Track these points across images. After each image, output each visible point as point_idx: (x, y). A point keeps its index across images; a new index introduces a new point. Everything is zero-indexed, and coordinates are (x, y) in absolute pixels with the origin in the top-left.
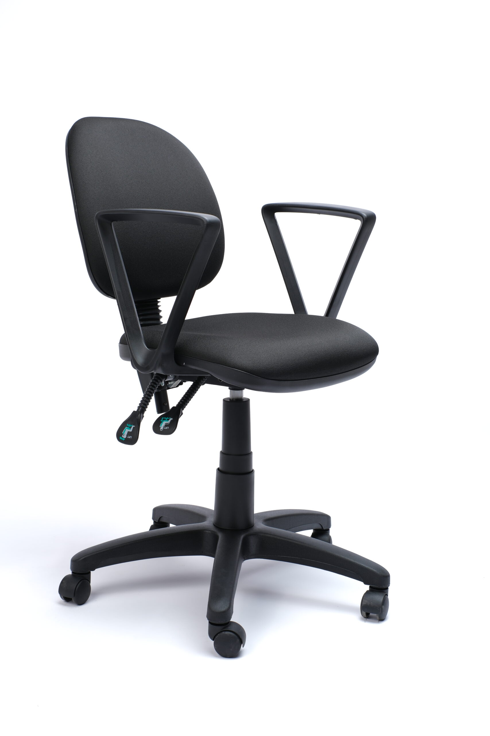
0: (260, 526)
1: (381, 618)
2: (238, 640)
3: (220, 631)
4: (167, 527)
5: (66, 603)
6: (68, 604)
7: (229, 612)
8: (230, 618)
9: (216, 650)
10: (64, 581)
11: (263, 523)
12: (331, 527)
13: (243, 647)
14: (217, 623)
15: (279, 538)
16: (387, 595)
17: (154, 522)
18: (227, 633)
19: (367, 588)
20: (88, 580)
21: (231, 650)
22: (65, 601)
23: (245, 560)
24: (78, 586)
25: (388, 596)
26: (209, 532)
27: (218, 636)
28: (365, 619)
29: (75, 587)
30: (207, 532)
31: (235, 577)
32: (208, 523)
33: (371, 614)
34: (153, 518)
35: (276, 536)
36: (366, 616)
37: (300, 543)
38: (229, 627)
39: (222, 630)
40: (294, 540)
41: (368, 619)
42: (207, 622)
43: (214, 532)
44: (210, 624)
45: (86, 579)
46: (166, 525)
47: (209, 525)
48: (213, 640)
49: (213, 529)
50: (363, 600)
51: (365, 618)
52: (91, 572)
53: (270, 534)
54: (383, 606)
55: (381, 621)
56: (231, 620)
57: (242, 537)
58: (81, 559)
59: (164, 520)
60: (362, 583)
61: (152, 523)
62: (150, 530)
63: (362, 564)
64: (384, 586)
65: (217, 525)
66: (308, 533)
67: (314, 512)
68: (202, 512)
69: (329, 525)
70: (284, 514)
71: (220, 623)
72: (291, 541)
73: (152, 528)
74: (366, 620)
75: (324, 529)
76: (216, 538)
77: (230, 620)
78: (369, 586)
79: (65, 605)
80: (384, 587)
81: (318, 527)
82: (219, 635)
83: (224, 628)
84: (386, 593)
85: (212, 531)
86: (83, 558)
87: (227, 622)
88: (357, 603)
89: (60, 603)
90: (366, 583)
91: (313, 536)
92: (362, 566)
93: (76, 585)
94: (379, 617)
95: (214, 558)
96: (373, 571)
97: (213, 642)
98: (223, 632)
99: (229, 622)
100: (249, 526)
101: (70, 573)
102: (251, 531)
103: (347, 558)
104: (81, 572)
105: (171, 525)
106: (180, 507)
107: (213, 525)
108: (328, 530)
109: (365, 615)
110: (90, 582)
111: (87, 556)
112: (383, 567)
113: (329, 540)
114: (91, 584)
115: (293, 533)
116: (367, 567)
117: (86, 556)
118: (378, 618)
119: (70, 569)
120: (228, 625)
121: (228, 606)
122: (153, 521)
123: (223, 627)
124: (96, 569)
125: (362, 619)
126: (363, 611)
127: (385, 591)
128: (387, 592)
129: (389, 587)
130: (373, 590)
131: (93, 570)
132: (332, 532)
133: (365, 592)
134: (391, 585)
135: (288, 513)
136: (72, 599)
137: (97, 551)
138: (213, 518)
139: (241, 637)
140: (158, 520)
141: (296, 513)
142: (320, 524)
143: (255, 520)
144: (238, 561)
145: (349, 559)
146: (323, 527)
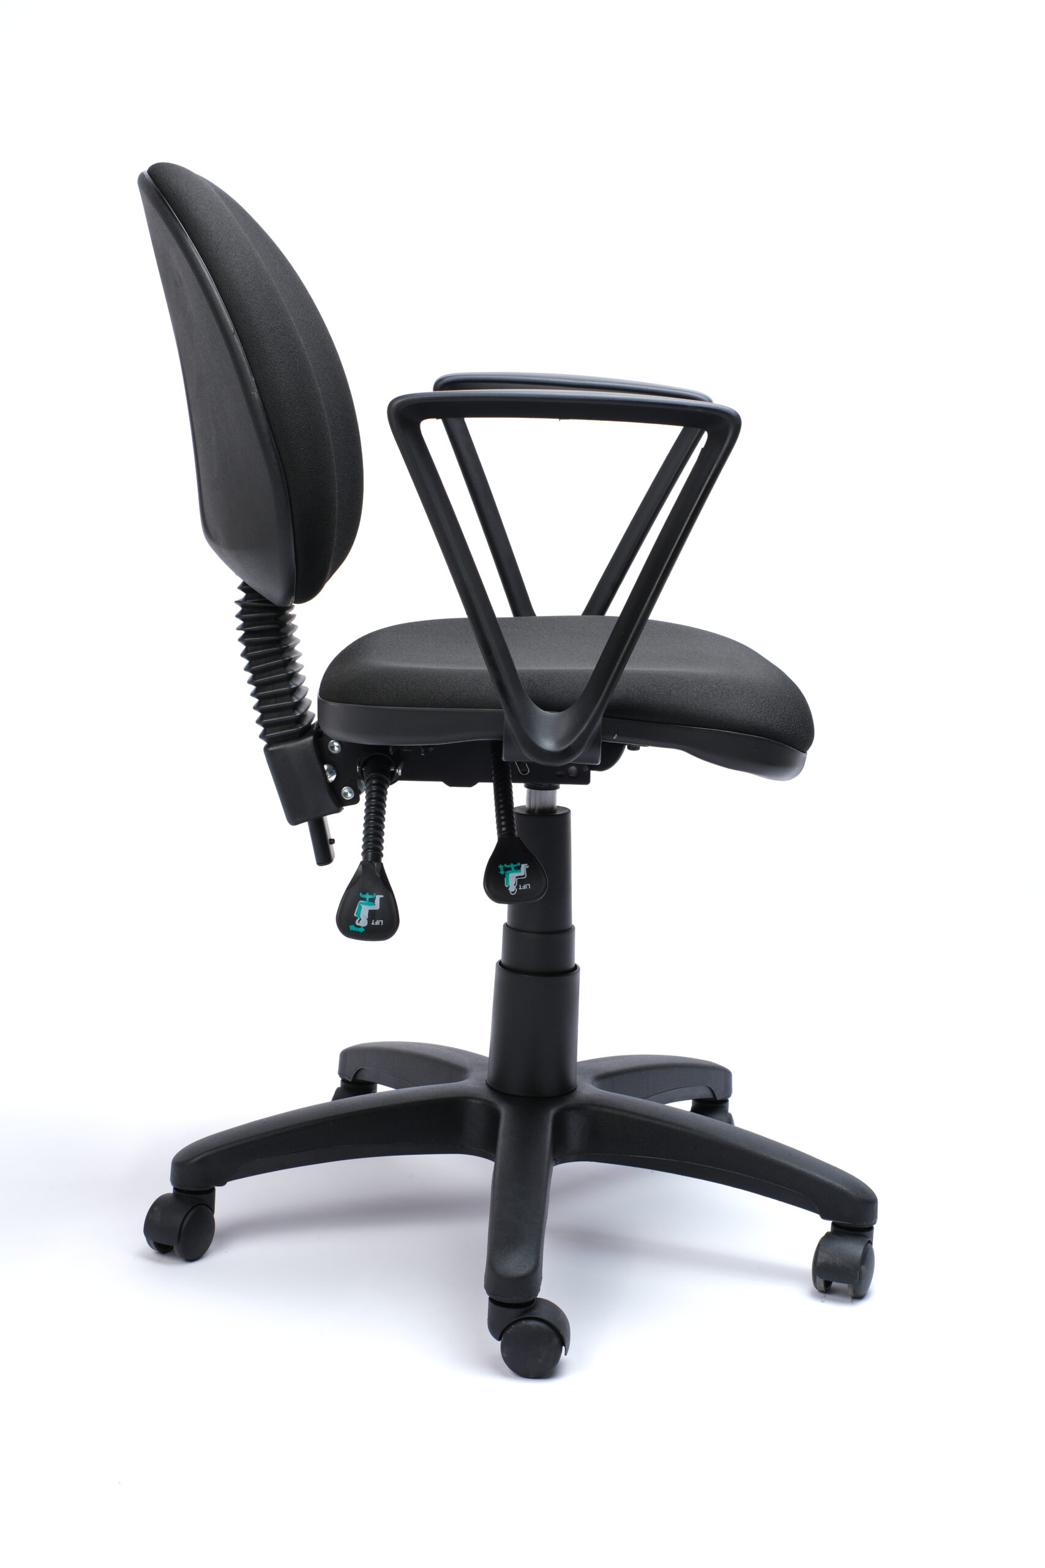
0: (587, 1089)
1: (858, 1294)
2: (556, 1340)
3: (514, 1320)
4: (373, 1091)
5: (159, 1257)
6: (164, 1258)
7: (533, 1278)
8: (538, 1290)
9: (505, 1358)
10: (156, 1209)
11: (592, 1083)
12: (732, 1095)
13: (566, 1354)
14: (509, 1301)
15: (632, 1116)
16: (870, 1242)
17: (343, 1081)
18: (532, 1323)
19: (826, 1226)
20: (209, 1207)
21: (539, 1360)
22: (159, 1253)
23: (556, 1164)
24: (187, 1219)
25: (872, 1244)
26: (478, 1102)
27: (511, 1329)
28: (822, 1295)
29: (180, 1222)
30: (474, 1101)
32: (474, 1083)
33: (834, 1284)
34: (341, 1073)
35: (624, 1111)
36: (823, 1289)
38: (535, 1312)
39: (519, 1318)
40: (664, 1122)
41: (828, 1296)
42: (485, 1298)
43: (489, 1102)
44: (492, 1304)
45: (205, 1205)
46: (369, 1087)
47: (477, 1086)
48: (499, 1340)
49: (487, 1095)
50: (819, 1252)
51: (821, 1292)
52: (217, 1189)
53: (610, 1108)
54: (863, 1267)
55: (856, 1300)
56: (540, 1296)
57: (552, 1112)
58: (196, 1159)
59: (365, 1077)
60: (816, 1217)
61: (337, 1082)
62: (335, 1098)
63: (817, 1175)
64: (865, 1223)
65: (496, 1086)
66: (686, 1105)
67: (697, 1062)
68: (456, 1060)
69: (728, 1090)
70: (638, 1064)
71: (515, 1302)
73: (338, 1095)
74: (825, 1296)
75: (718, 1098)
76: (494, 1117)
77: (537, 1295)
78: (831, 1222)
79: (159, 1261)
80: (865, 1225)
81: (703, 1093)
82: (513, 1326)
83: (524, 1313)
84: (869, 1238)
85: (484, 1100)
86: (199, 1158)
87: (530, 1299)
89: (147, 1257)
90: (824, 1216)
91: (694, 1110)
92: (818, 1178)
93: (183, 1216)
94: (854, 1291)
95: (492, 1162)
96: (842, 1190)
97: (499, 1343)
98: (524, 1322)
99: (534, 1300)
100: (566, 1089)
101: (169, 1189)
102: (571, 1101)
103: (783, 1161)
104: (193, 1189)
105: (381, 1089)
106: (404, 1048)
107: (486, 1086)
108: (725, 1101)
109: (822, 1285)
110: (213, 1210)
111: (210, 1153)
112: (861, 1182)
113: (730, 1120)
114: (215, 1216)
115: (663, 1105)
116: (828, 1180)
117: (207, 1154)
118: (852, 1292)
119: (170, 1183)
120: (532, 1305)
121: (531, 1265)
122: (340, 1079)
123: (522, 1310)
124: (228, 1183)
125: (813, 1295)
126: (817, 1277)
127: (867, 1233)
128: (871, 1236)
129: (874, 1226)
130: (838, 1231)
131: (222, 1183)
133: (823, 1234)
134: (878, 1220)
135: (644, 1063)
136: (175, 1246)
137: (231, 1143)
138: (487, 1073)
139: (561, 1333)
140: (352, 1076)
141: (659, 1062)
142: (708, 1087)
143: (578, 1076)
144: (549, 1165)
145: (789, 1163)
146: (716, 1094)
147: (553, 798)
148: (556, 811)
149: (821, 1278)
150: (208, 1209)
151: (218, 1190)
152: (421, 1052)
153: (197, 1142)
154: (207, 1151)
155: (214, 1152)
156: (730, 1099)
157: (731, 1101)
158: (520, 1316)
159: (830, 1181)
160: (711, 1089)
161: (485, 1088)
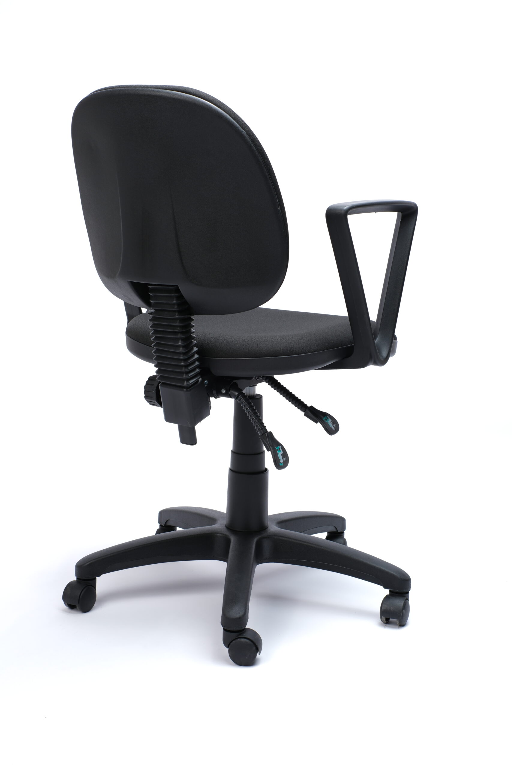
0: (273, 528)
1: (402, 624)
2: (254, 648)
3: (235, 638)
4: (173, 531)
5: (70, 610)
6: (73, 611)
7: (244, 618)
8: (246, 624)
9: (230, 657)
10: (68, 588)
11: (276, 526)
12: (346, 530)
13: (259, 655)
14: (232, 630)
15: (294, 541)
16: (408, 599)
17: (160, 525)
18: (243, 640)
19: (387, 592)
20: (93, 586)
21: (246, 657)
23: (258, 564)
24: (83, 593)
26: (221, 535)
27: (233, 643)
29: (79, 594)
30: (218, 535)
31: (250, 582)
32: (219, 526)
33: (391, 619)
34: (159, 522)
35: (290, 538)
36: (385, 621)
37: (316, 546)
38: (244, 634)
39: (237, 637)
41: (387, 625)
42: (221, 628)
43: (226, 535)
44: (225, 631)
45: (91, 586)
46: (173, 528)
47: (220, 528)
48: (228, 648)
49: (225, 531)
50: (383, 604)
51: (385, 623)
52: (97, 578)
53: (284, 537)
54: (404, 611)
55: (401, 627)
56: (247, 627)
57: (255, 540)
58: (86, 564)
59: (171, 523)
60: (381, 588)
61: (158, 526)
62: (157, 533)
63: (381, 568)
64: (404, 590)
65: (230, 527)
66: (323, 536)
67: (328, 514)
68: (211, 515)
69: (344, 527)
70: (299, 516)
71: (235, 630)
72: (307, 544)
73: (158, 532)
74: (386, 626)
75: (339, 531)
76: (228, 541)
77: (246, 626)
78: (388, 590)
79: (69, 612)
80: (405, 591)
81: (332, 529)
82: (234, 641)
83: (239, 635)
84: (406, 597)
85: (224, 534)
86: (88, 563)
87: (243, 628)
88: (377, 607)
90: (385, 587)
91: (328, 538)
93: (80, 591)
95: (226, 563)
96: (393, 574)
97: (228, 649)
98: (239, 639)
99: (244, 629)
100: (263, 528)
101: (74, 578)
102: (264, 534)
103: (365, 561)
104: (86, 578)
105: (178, 529)
106: (188, 510)
108: (343, 533)
109: (384, 620)
110: (95, 588)
111: (93, 561)
112: (403, 570)
113: (345, 543)
114: (97, 591)
115: (309, 535)
116: (387, 570)
117: (91, 562)
118: (399, 623)
119: (75, 575)
120: (244, 631)
121: (243, 611)
122: (159, 525)
123: (238, 633)
124: (102, 575)
125: (381, 625)
126: (382, 617)
127: (406, 595)
128: (408, 596)
129: (409, 591)
130: (393, 594)
131: (99, 575)
132: (347, 535)
133: (385, 596)
134: (411, 589)
135: (301, 515)
136: (77, 606)
137: (103, 556)
138: (225, 521)
139: (257, 644)
140: (164, 523)
141: (309, 515)
142: (334, 526)
143: (269, 522)
144: (253, 565)
145: (368, 562)
146: (338, 529)
148: (255, 397)
149: (384, 617)
150: (93, 587)
152: (196, 511)
153: (87, 556)
154: (92, 560)
155: (95, 560)
156: (345, 532)
157: (346, 532)
158: (237, 636)
159: (388, 570)
160: (335, 527)
161: (225, 528)
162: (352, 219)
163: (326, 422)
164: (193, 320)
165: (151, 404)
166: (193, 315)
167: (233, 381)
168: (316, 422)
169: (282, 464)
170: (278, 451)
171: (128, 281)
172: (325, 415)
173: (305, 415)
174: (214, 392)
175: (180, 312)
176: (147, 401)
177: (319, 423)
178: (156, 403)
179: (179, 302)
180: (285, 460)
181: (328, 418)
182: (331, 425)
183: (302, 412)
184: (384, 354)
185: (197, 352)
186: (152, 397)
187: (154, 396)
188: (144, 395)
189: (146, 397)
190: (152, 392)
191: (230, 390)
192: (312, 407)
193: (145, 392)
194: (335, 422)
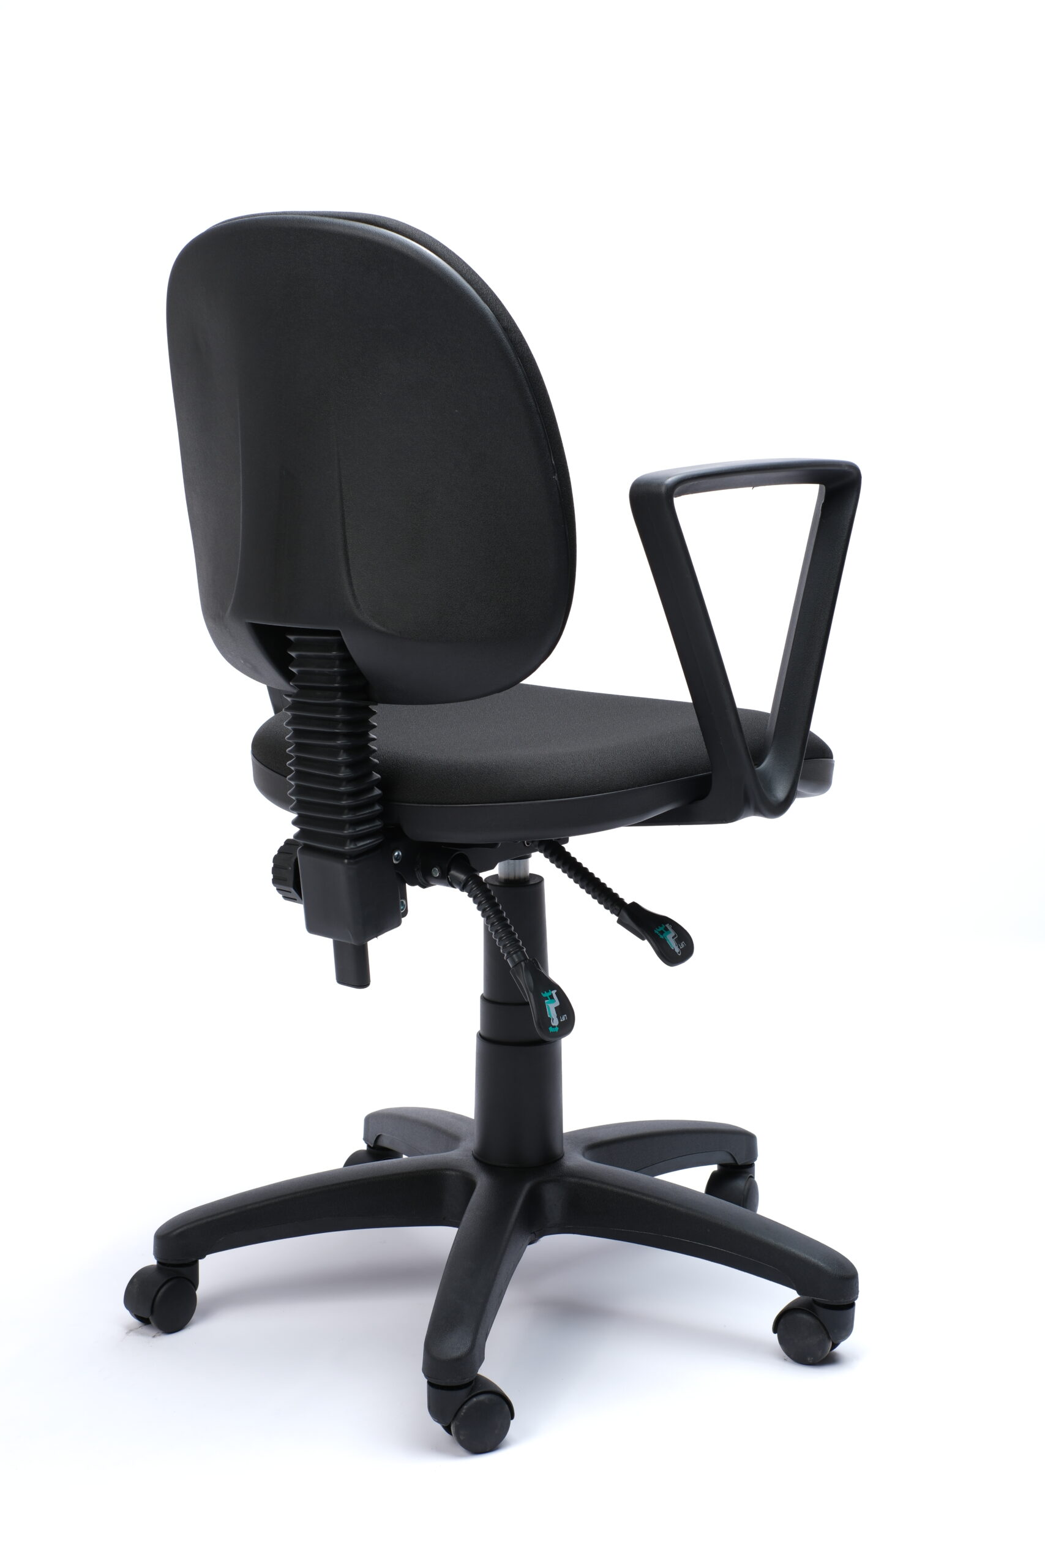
0: (575, 1160)
4: (394, 1159)
7: (475, 1354)
10: (135, 1281)
11: (584, 1155)
18: (482, 1398)
20: (191, 1279)
24: (163, 1290)
26: (458, 1173)
29: (154, 1295)
30: (451, 1173)
32: (462, 1154)
43: (469, 1171)
46: (392, 1154)
47: (461, 1158)
57: (527, 1187)
65: (482, 1158)
69: (752, 1154)
70: (648, 1130)
76: (470, 1187)
85: (463, 1172)
87: (471, 1378)
96: (818, 1265)
104: (174, 1262)
108: (751, 1165)
111: (189, 1226)
116: (803, 1255)
119: (153, 1257)
124: (207, 1256)
131: (203, 1257)
137: (211, 1216)
140: (373, 1142)
142: (728, 1152)
143: (566, 1147)
146: (737, 1159)
147: (526, 868)
148: (528, 881)
150: (190, 1283)
151: (200, 1261)
153: (180, 1215)
155: (192, 1225)
160: (731, 1154)
161: (472, 1158)
162: (684, 506)
163: (661, 937)
164: (374, 713)
165: (285, 898)
166: (376, 703)
167: (458, 851)
168: (643, 939)
169: (557, 1029)
170: (546, 1001)
171: (246, 623)
172: (663, 921)
173: (619, 922)
174: (419, 875)
175: (346, 692)
176: (277, 889)
177: (646, 941)
178: (294, 894)
179: (344, 670)
180: (563, 1019)
181: (666, 929)
182: (673, 944)
183: (614, 915)
184: (781, 794)
185: (379, 784)
186: (286, 880)
187: (291, 881)
188: (271, 876)
189: (276, 881)
190: (286, 869)
191: (449, 871)
192: (634, 905)
193: (275, 870)
194: (683, 937)
